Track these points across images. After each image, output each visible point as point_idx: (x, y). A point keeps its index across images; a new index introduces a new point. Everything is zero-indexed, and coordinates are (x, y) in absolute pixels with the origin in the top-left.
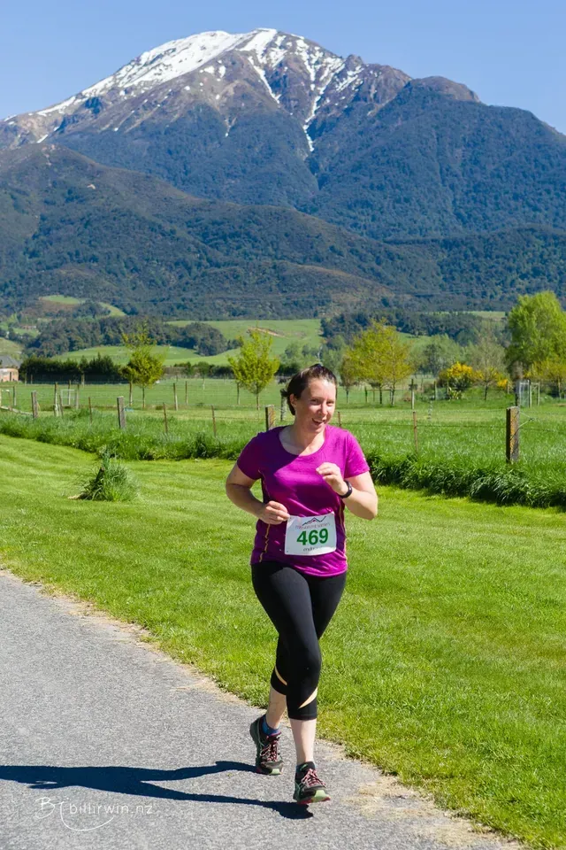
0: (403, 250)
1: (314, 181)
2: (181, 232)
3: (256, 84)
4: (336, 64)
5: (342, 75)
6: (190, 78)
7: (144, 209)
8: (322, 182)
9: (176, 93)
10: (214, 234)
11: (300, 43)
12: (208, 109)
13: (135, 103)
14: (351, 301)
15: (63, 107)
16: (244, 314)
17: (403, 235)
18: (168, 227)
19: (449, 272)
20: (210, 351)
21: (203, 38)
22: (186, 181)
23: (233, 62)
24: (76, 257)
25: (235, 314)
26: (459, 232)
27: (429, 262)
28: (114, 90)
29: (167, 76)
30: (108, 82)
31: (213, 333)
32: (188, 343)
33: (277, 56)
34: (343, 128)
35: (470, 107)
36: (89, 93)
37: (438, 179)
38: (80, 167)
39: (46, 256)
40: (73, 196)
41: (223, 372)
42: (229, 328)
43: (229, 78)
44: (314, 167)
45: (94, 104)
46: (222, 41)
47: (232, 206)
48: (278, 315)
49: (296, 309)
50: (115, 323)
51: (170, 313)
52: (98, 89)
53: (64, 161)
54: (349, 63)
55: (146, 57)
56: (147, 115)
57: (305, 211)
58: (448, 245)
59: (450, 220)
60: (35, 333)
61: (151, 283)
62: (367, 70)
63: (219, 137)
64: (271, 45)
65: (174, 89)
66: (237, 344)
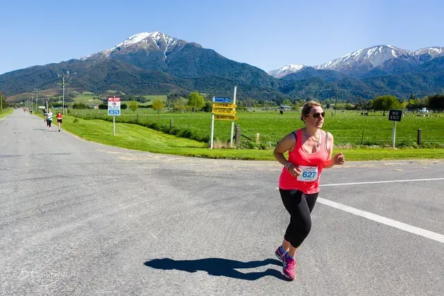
0: (185, 80)
1: (167, 65)
2: (138, 77)
3: (154, 44)
4: (171, 39)
5: (173, 42)
6: (139, 43)
7: (129, 72)
8: (168, 65)
9: (137, 46)
10: (145, 76)
11: (164, 35)
12: (144, 50)
13: (127, 48)
14: (174, 91)
15: (112, 49)
16: (151, 94)
17: (186, 77)
18: (134, 75)
19: (195, 84)
20: (143, 102)
21: (142, 34)
22: (139, 65)
23: (149, 39)
24: (115, 82)
25: (149, 94)
26: (197, 76)
27: (191, 83)
28: (123, 45)
29: (134, 42)
30: (122, 44)
31: (144, 98)
32: (138, 101)
33: (158, 38)
34: (173, 53)
35: (200, 49)
36: (118, 46)
37: (193, 64)
38: (116, 63)
39: (109, 82)
40: (114, 69)
41: (149, 107)
42: (147, 97)
43: (148, 43)
44: (166, 61)
45: (119, 48)
46: (147, 35)
47: (149, 71)
48: (159, 94)
49: (162, 92)
50: (123, 96)
51: (135, 94)
52: (119, 45)
53: (113, 61)
54: (174, 39)
55: (130, 38)
56: (130, 51)
57: (164, 71)
58: (195, 79)
59: (196, 74)
60: (106, 98)
61: (131, 88)
62: (178, 40)
63: (146, 56)
64: (157, 35)
65: (136, 45)
66: (149, 100)
